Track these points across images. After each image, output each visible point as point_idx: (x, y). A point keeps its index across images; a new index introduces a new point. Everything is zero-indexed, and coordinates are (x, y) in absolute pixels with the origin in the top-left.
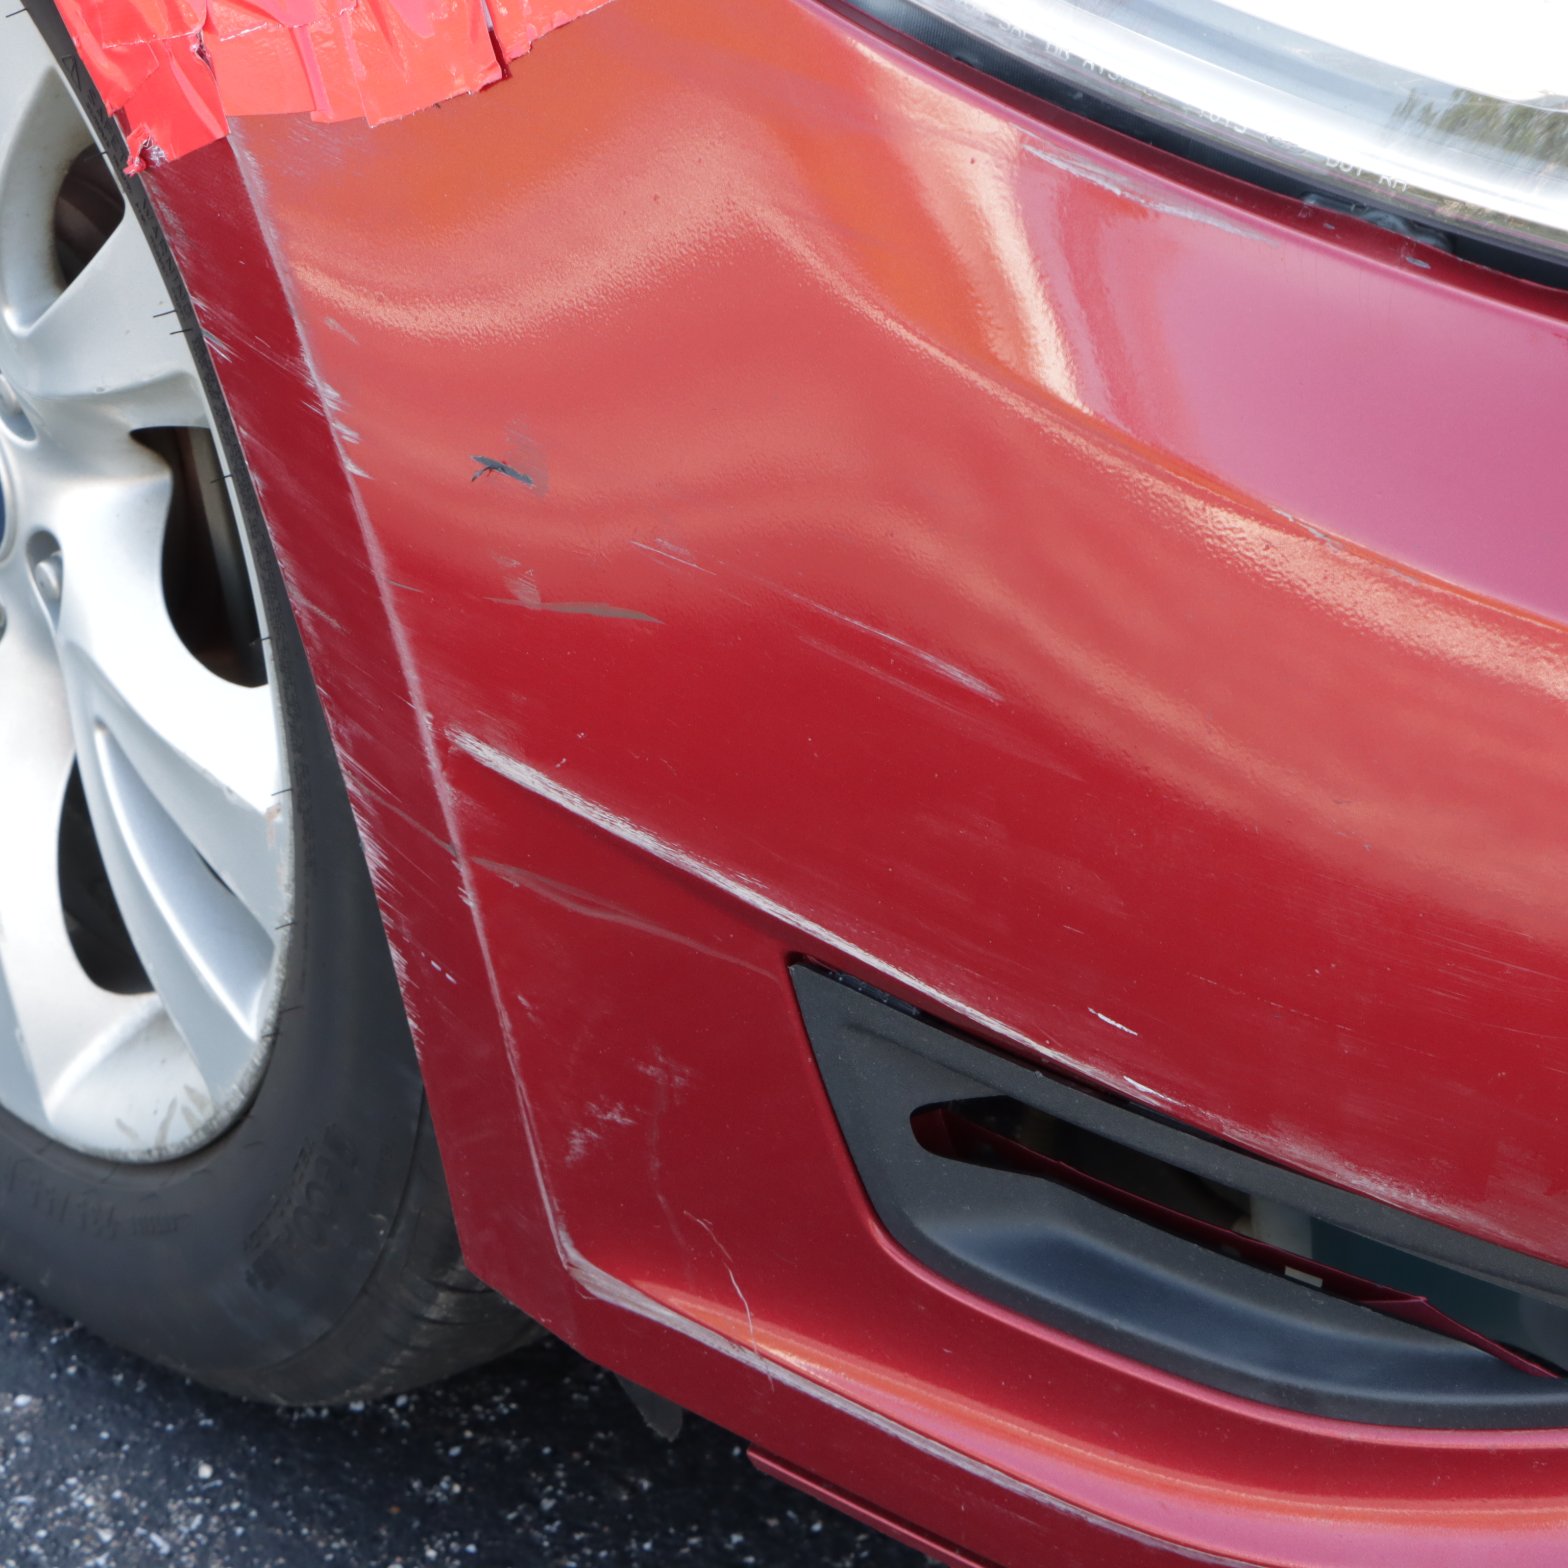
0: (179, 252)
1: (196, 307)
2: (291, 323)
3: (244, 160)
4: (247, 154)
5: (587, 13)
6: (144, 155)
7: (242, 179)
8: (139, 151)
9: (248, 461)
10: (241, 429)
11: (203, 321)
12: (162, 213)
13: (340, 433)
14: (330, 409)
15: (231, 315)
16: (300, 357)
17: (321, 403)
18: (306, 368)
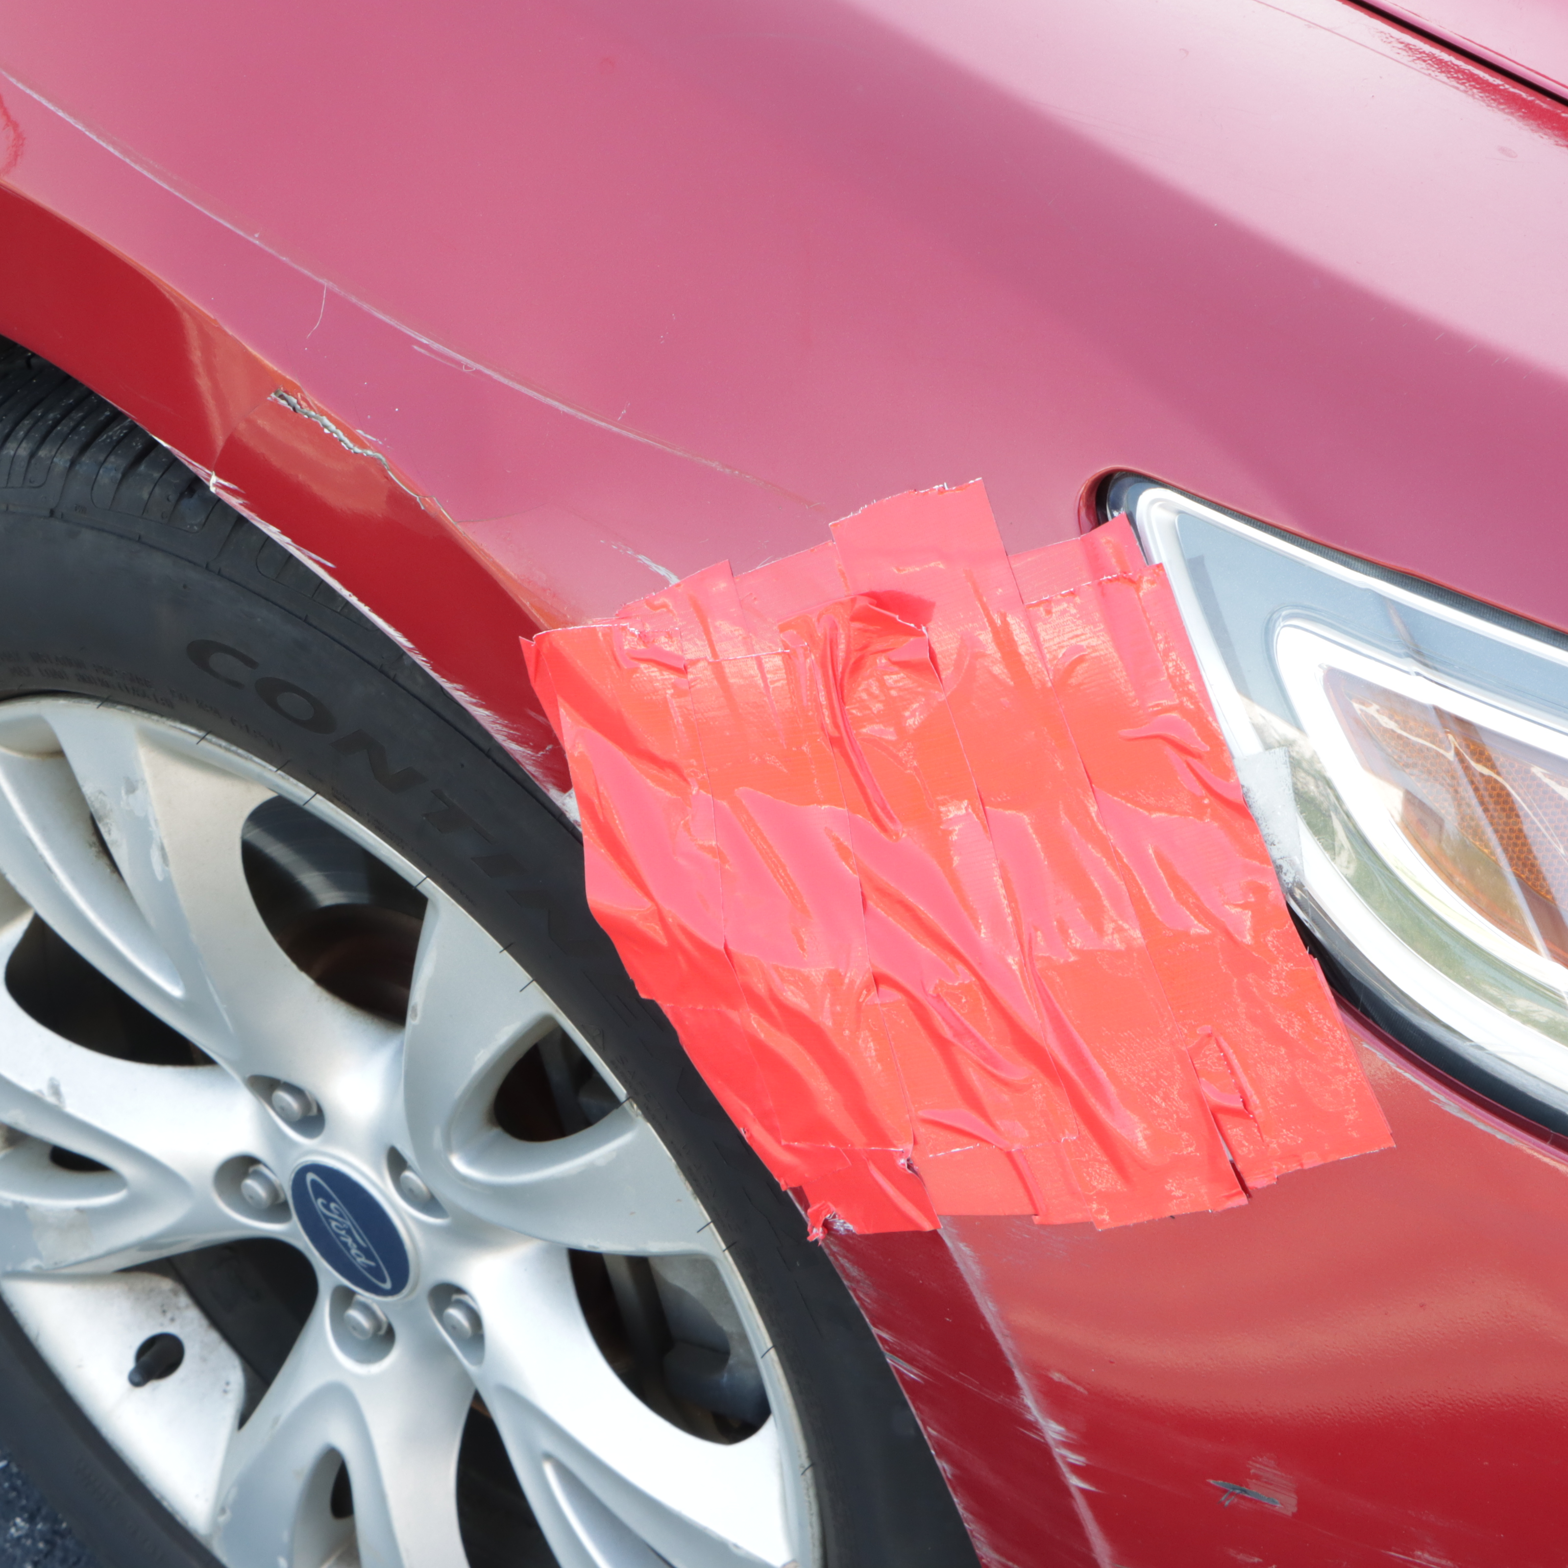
0: (861, 1295)
1: (880, 1337)
2: (1011, 1373)
3: (958, 1249)
4: (962, 1245)
5: (1341, 1159)
6: (827, 1226)
7: (955, 1262)
8: (822, 1222)
9: (935, 1450)
10: (930, 1429)
11: (887, 1347)
12: (842, 1266)
13: (1064, 1457)
14: (1054, 1439)
15: (928, 1352)
16: (1019, 1397)
17: (1042, 1433)
18: (1026, 1407)
